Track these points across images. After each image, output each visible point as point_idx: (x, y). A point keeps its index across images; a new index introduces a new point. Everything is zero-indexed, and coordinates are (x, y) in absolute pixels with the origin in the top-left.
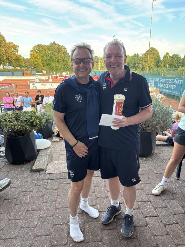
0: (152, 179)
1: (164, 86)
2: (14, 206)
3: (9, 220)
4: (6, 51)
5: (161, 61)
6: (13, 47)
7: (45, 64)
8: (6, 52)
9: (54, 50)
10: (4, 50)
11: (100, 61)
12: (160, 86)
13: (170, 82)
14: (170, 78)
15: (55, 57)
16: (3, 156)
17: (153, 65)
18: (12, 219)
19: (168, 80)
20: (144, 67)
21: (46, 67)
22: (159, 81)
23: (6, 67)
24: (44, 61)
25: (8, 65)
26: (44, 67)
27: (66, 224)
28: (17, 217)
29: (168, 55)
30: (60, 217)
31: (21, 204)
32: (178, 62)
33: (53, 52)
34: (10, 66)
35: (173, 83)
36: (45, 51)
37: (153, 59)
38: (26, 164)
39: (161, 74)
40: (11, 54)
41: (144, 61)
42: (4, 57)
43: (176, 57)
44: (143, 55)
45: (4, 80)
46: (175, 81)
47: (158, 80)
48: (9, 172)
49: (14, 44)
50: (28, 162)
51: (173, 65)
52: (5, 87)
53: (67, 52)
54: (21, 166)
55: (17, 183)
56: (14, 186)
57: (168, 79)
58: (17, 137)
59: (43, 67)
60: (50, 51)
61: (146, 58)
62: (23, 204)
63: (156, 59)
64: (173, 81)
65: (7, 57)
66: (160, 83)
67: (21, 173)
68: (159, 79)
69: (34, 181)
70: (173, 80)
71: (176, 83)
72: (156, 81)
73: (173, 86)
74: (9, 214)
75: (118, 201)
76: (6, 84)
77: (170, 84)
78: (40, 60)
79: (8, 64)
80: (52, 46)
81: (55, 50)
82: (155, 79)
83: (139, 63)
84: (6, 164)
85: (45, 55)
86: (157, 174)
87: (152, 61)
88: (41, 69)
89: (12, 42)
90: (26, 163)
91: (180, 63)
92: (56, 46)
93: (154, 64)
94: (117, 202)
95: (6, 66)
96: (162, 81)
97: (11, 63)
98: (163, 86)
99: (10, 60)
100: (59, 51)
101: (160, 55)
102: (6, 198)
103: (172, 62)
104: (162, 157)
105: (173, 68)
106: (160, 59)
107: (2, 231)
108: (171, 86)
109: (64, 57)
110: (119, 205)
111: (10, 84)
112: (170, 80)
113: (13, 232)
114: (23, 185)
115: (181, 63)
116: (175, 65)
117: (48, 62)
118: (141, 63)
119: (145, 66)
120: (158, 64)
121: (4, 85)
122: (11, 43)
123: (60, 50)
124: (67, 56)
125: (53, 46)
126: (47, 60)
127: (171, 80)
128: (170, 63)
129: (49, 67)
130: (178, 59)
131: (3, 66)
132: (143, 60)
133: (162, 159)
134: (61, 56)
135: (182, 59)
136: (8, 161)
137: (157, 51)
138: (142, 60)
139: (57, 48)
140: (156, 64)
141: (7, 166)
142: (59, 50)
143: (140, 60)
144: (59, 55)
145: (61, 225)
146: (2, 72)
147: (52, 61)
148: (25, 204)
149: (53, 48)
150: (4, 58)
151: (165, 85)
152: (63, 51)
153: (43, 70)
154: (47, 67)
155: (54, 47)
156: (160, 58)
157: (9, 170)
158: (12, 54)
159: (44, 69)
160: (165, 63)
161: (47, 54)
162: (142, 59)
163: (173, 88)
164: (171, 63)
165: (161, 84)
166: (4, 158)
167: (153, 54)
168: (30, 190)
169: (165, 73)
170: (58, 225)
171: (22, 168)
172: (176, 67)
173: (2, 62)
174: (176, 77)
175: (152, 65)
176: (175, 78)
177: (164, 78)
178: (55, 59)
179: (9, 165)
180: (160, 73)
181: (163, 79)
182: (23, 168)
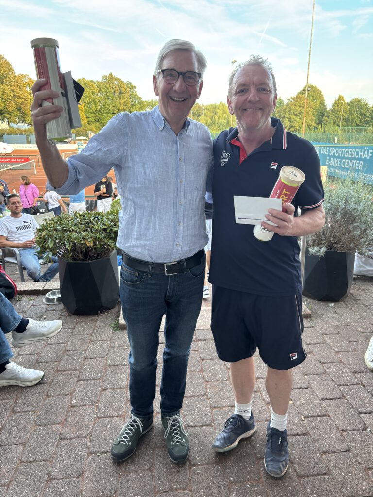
0: (356, 343)
1: (339, 163)
2: (101, 392)
3: (99, 418)
4: (16, 94)
5: (327, 112)
6: (29, 85)
7: (92, 120)
8: (14, 95)
9: (110, 90)
10: (12, 90)
11: (205, 114)
12: (330, 163)
13: (352, 154)
14: (352, 147)
15: (113, 105)
16: (54, 299)
17: (312, 120)
18: (104, 416)
19: (347, 152)
20: (293, 125)
21: (94, 125)
22: (329, 154)
23: (15, 126)
24: (91, 113)
25: (19, 122)
26: (91, 126)
27: (209, 425)
28: (111, 412)
29: (342, 101)
30: (194, 412)
31: (114, 389)
32: (363, 114)
33: (108, 94)
34: (23, 123)
35: (357, 157)
36: (93, 93)
37: (311, 108)
38: (102, 315)
39: (331, 138)
40: (26, 99)
41: (294, 113)
42: (10, 105)
43: (358, 105)
44: (291, 100)
45: (15, 151)
46: (362, 154)
47: (327, 152)
48: (73, 329)
49: (31, 79)
50: (106, 310)
51: (352, 120)
52: (17, 165)
53: (136, 95)
54: (93, 318)
55: (95, 350)
56: (91, 356)
57: (347, 150)
58: (87, 262)
59: (89, 126)
60: (102, 92)
61: (298, 106)
62: (117, 388)
63: (318, 109)
64: (358, 153)
65: (17, 105)
66: (330, 157)
67: (97, 331)
68: (329, 150)
69: (127, 346)
70: (358, 150)
71: (365, 156)
72: (322, 153)
73: (359, 163)
74: (95, 407)
75: (249, 406)
76: (18, 160)
77: (350, 159)
78: (82, 111)
79: (18, 118)
80: (107, 83)
81: (113, 91)
82: (320, 148)
83: (284, 117)
84: (63, 314)
85: (94, 100)
86: (363, 333)
87: (310, 113)
88: (85, 130)
89: (26, 75)
90: (101, 313)
91: (366, 116)
92: (115, 82)
93: (314, 118)
94: (247, 409)
95: (15, 122)
96: (334, 154)
97: (24, 116)
98: (337, 162)
99: (22, 110)
100: (121, 93)
101: (325, 101)
102: (81, 378)
103: (351, 114)
104: (367, 301)
105: (352, 127)
106: (326, 109)
107: (90, 438)
108: (353, 163)
109: (132, 106)
110: (250, 415)
111: (27, 160)
112: (351, 151)
113: (111, 441)
114: (107, 355)
115: (369, 118)
116: (355, 121)
117: (99, 116)
118: (286, 116)
119: (295, 122)
120: (322, 118)
121: (14, 161)
122: (25, 77)
123: (123, 90)
124: (137, 102)
125: (109, 82)
126: (96, 110)
127: (354, 152)
128: (346, 116)
129: (101, 124)
130: (362, 108)
131: (9, 124)
132: (292, 111)
133: (367, 306)
134: (124, 102)
135: (371, 109)
136: (65, 310)
137: (320, 92)
138: (288, 111)
139: (117, 87)
140: (319, 118)
141: (65, 318)
142: (121, 91)
143: (284, 111)
144: (122, 100)
145: (199, 426)
146: (8, 135)
147: (107, 113)
148: (121, 388)
149: (108, 86)
150: (12, 106)
151: (341, 161)
152: (130, 93)
153: (89, 132)
154: (97, 126)
155: (111, 85)
156: (325, 106)
157: (73, 326)
158: (28, 99)
159: (91, 130)
160: (335, 116)
161: (96, 98)
162: (290, 108)
163: (358, 166)
164: (348, 116)
165: (332, 159)
166: (56, 303)
167: (311, 97)
168: (123, 363)
169: (341, 137)
170: (194, 427)
171: (96, 322)
172: (357, 125)
173: (7, 115)
174: (364, 144)
175: (310, 121)
176: (361, 148)
177: (339, 147)
178: (113, 108)
179: (69, 316)
180: (331, 136)
181: (337, 149)
182: (98, 323)
